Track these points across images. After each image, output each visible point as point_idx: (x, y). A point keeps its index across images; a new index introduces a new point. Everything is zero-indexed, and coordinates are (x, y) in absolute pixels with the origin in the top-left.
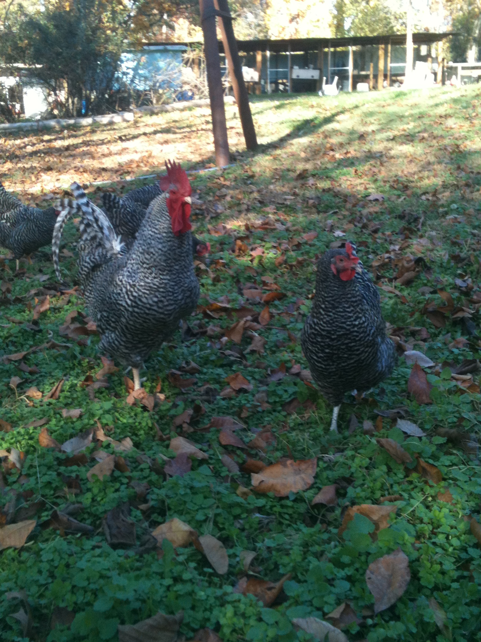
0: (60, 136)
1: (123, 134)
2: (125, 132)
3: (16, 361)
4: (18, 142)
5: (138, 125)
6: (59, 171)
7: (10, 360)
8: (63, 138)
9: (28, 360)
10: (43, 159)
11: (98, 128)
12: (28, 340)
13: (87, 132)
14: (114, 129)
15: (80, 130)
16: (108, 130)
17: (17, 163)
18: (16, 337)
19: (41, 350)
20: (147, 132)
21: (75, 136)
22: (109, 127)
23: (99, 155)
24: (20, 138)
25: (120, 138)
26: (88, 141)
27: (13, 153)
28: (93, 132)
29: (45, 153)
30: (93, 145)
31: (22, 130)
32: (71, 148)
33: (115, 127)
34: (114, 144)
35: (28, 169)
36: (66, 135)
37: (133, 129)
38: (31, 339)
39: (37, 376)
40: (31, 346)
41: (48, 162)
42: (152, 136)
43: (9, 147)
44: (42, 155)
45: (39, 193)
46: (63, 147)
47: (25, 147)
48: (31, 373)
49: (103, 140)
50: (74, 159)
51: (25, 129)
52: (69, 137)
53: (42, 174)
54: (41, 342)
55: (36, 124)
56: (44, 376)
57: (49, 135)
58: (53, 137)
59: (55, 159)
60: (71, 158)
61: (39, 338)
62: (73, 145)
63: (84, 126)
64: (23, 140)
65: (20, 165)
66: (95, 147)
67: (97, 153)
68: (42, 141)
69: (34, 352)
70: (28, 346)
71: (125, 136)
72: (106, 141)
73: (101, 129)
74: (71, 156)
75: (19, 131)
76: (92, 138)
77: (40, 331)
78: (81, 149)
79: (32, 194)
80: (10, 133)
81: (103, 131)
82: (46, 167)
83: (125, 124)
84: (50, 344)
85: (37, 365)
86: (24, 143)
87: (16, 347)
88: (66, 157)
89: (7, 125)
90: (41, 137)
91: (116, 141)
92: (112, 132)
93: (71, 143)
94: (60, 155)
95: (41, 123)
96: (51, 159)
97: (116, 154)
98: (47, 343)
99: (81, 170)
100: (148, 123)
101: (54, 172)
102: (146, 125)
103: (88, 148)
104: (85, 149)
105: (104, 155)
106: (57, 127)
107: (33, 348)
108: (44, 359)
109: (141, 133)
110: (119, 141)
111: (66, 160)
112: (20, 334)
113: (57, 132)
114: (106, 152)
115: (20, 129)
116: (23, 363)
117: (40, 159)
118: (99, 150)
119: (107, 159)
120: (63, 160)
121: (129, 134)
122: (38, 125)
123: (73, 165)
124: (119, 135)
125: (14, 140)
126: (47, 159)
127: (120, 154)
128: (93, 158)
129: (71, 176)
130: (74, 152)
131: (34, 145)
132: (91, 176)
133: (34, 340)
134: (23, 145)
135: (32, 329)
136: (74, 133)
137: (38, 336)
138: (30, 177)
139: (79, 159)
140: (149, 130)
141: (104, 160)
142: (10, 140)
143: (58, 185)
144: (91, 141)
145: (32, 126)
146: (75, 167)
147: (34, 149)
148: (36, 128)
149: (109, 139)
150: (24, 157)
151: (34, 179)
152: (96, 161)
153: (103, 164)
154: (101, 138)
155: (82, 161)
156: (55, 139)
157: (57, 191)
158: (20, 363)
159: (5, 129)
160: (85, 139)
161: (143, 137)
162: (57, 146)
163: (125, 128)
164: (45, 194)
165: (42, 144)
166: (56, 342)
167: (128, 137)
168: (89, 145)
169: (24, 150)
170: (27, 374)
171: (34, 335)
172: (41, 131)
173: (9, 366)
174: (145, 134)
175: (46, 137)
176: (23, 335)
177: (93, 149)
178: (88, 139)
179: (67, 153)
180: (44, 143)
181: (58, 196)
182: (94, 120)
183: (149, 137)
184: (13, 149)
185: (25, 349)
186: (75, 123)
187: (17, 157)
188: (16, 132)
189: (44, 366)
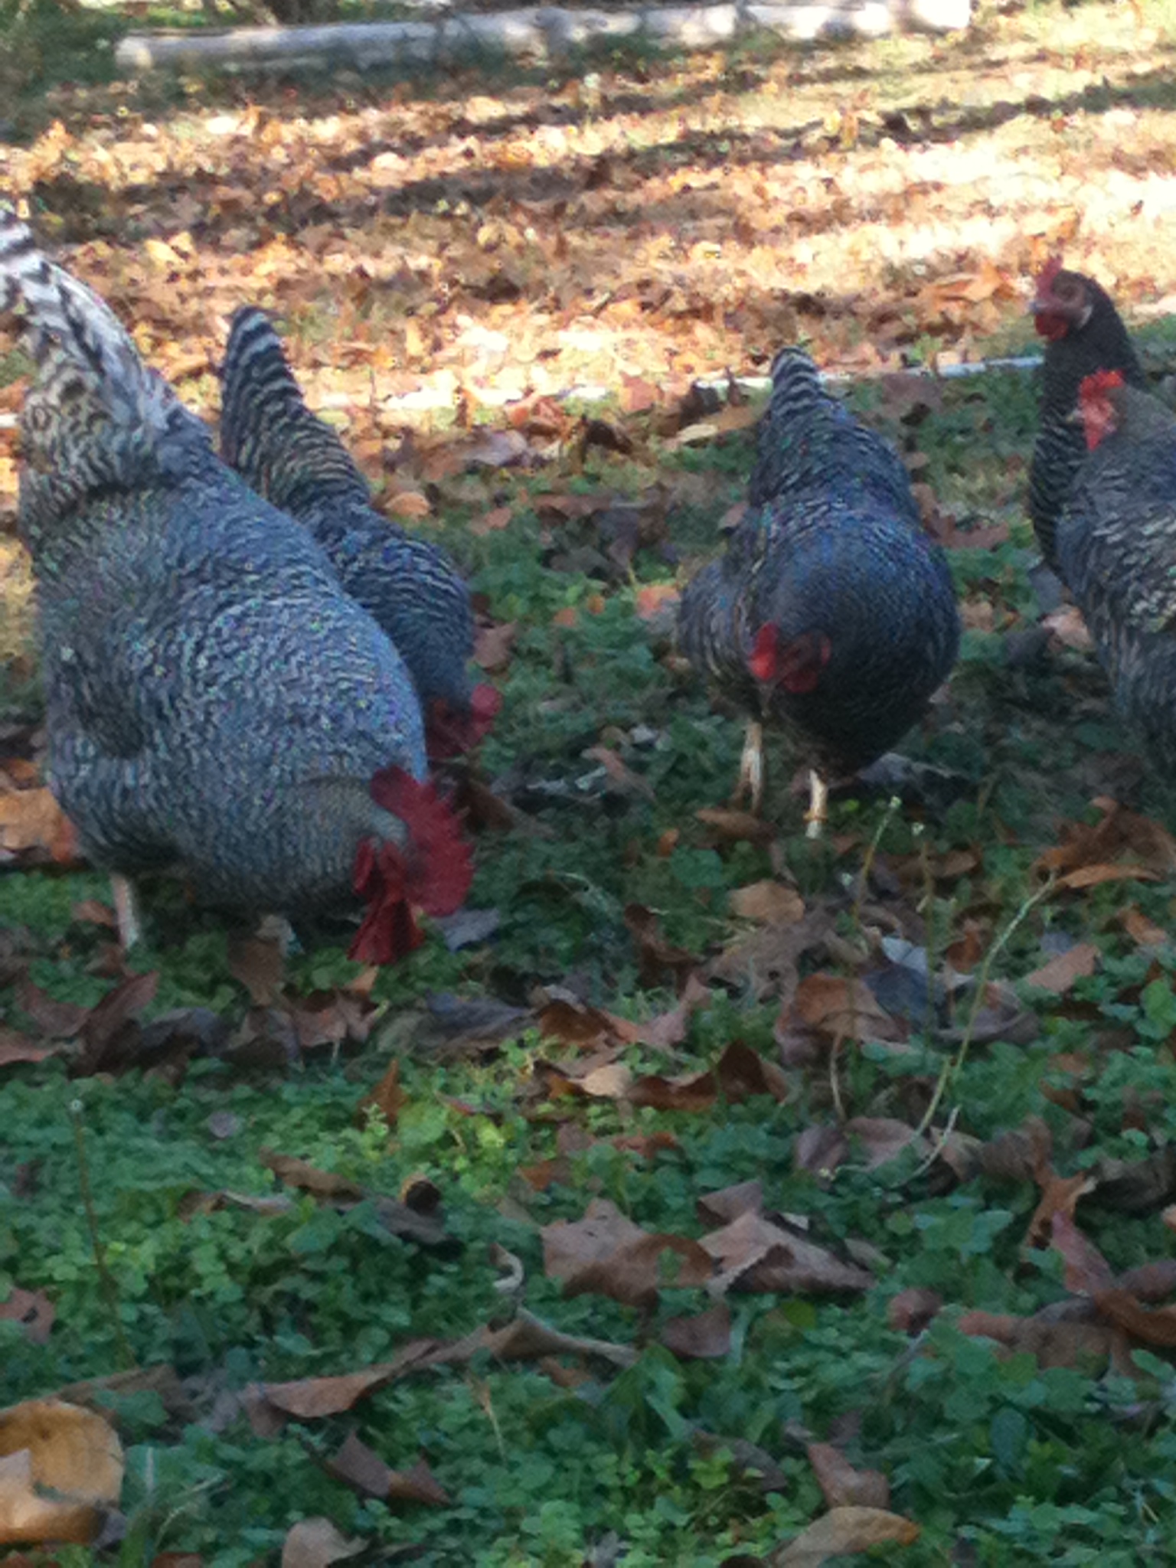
0: (558, 102)
1: (910, 102)
2: (926, 89)
3: (313, 1424)
4: (329, 129)
5: (995, 53)
6: (557, 304)
7: (282, 1416)
8: (572, 116)
9: (386, 1420)
10: (466, 231)
11: (770, 61)
12: (382, 1296)
13: (709, 87)
14: (860, 73)
15: (667, 74)
16: (828, 77)
17: (321, 251)
18: (317, 1277)
19: (458, 1368)
20: (1048, 94)
21: (640, 107)
22: (831, 62)
23: (777, 216)
24: (342, 109)
25: (895, 126)
26: (712, 136)
27: (304, 194)
28: (741, 83)
29: (476, 198)
30: (742, 161)
31: (352, 66)
32: (618, 175)
33: (865, 59)
34: (861, 157)
35: (385, 286)
36: (591, 101)
37: (964, 75)
38: (398, 1292)
39: (436, 1522)
40: (399, 1338)
41: (490, 248)
42: (1078, 119)
43: (279, 155)
44: (462, 208)
45: (444, 425)
46: (577, 167)
47: (365, 157)
48: (400, 1503)
49: (798, 132)
50: (634, 237)
51: (366, 58)
52: (609, 108)
53: (463, 320)
54: (457, 1313)
55: (427, 30)
56: (475, 1529)
57: (494, 94)
58: (518, 109)
59: (531, 233)
60: (620, 232)
61: (443, 1295)
62: (631, 155)
63: (688, 52)
64: (355, 122)
65: (339, 263)
66: (753, 171)
67: (766, 206)
68: (461, 128)
69: (421, 1379)
70: (380, 1336)
71: (922, 112)
72: (812, 138)
73: (783, 69)
74: (615, 215)
75: (333, 67)
76: (733, 122)
77: (451, 1249)
78: (676, 181)
79: (407, 432)
80: (289, 80)
81: (797, 80)
82: (480, 275)
83: (918, 49)
84: (507, 1333)
85: (432, 1457)
86: (362, 135)
87: (316, 1336)
88: (591, 223)
89: (269, 34)
90: (454, 108)
91: (870, 143)
92: (843, 88)
93: (620, 147)
94: (559, 210)
95: (452, 28)
96: (511, 234)
97: (874, 216)
98: (494, 1326)
99: (680, 304)
100: (1052, 43)
101: (528, 307)
102: (1042, 57)
103: (716, 175)
104: (696, 178)
105: (807, 223)
106: (540, 49)
107: (412, 1352)
108: (473, 1426)
109: (1015, 98)
110: (888, 143)
111: (592, 243)
112: (340, 1263)
113: (539, 78)
114: (816, 200)
115: (339, 56)
116: (352, 1442)
117: (447, 227)
118: (773, 189)
119: (820, 241)
120: (574, 239)
121: (945, 105)
122: (437, 41)
123: (630, 273)
124: (890, 106)
125: (310, 117)
126: (485, 235)
127: (897, 218)
128: (744, 234)
129: (621, 335)
130: (636, 198)
131: (412, 145)
132: (735, 339)
133: (416, 1303)
134: (352, 146)
135: (406, 1237)
136: (638, 88)
137: (436, 1281)
138: (398, 336)
139: (665, 241)
140: (1055, 84)
141: (803, 249)
142: (287, 118)
143: (546, 382)
144: (729, 135)
145: (405, 40)
146: (644, 285)
147: (418, 169)
148: (422, 52)
149: (831, 128)
150: (363, 214)
151: (414, 344)
152: (757, 251)
153: (801, 269)
154: (788, 123)
155: (680, 251)
156: (532, 121)
157: (545, 420)
158: (336, 1441)
159: (258, 54)
160: (695, 125)
161: (1023, 123)
162: (542, 161)
163: (921, 69)
164: (480, 436)
165: (457, 146)
166: (545, 1325)
167: (936, 120)
168: (717, 160)
169: (359, 173)
170: (376, 1506)
171: (418, 1272)
172: (453, 72)
173: (274, 1451)
174: (1036, 106)
175: (483, 108)
176: (353, 1270)
177: (740, 183)
178: (714, 124)
179: (593, 201)
180: (471, 142)
181: (551, 450)
182: (744, 17)
183: (1058, 127)
184: (301, 170)
185: (367, 1356)
186: (640, 32)
187: (322, 212)
188: (319, 74)
189: (476, 1465)
